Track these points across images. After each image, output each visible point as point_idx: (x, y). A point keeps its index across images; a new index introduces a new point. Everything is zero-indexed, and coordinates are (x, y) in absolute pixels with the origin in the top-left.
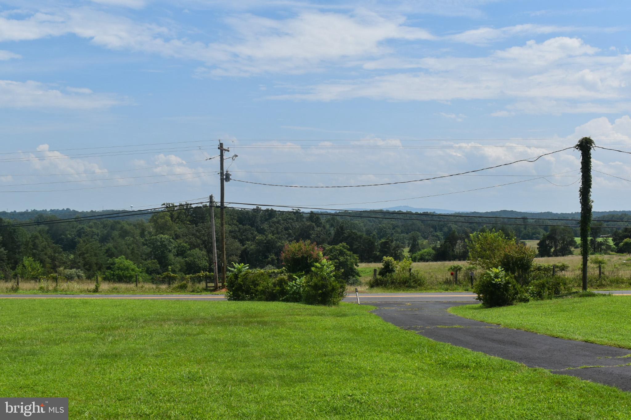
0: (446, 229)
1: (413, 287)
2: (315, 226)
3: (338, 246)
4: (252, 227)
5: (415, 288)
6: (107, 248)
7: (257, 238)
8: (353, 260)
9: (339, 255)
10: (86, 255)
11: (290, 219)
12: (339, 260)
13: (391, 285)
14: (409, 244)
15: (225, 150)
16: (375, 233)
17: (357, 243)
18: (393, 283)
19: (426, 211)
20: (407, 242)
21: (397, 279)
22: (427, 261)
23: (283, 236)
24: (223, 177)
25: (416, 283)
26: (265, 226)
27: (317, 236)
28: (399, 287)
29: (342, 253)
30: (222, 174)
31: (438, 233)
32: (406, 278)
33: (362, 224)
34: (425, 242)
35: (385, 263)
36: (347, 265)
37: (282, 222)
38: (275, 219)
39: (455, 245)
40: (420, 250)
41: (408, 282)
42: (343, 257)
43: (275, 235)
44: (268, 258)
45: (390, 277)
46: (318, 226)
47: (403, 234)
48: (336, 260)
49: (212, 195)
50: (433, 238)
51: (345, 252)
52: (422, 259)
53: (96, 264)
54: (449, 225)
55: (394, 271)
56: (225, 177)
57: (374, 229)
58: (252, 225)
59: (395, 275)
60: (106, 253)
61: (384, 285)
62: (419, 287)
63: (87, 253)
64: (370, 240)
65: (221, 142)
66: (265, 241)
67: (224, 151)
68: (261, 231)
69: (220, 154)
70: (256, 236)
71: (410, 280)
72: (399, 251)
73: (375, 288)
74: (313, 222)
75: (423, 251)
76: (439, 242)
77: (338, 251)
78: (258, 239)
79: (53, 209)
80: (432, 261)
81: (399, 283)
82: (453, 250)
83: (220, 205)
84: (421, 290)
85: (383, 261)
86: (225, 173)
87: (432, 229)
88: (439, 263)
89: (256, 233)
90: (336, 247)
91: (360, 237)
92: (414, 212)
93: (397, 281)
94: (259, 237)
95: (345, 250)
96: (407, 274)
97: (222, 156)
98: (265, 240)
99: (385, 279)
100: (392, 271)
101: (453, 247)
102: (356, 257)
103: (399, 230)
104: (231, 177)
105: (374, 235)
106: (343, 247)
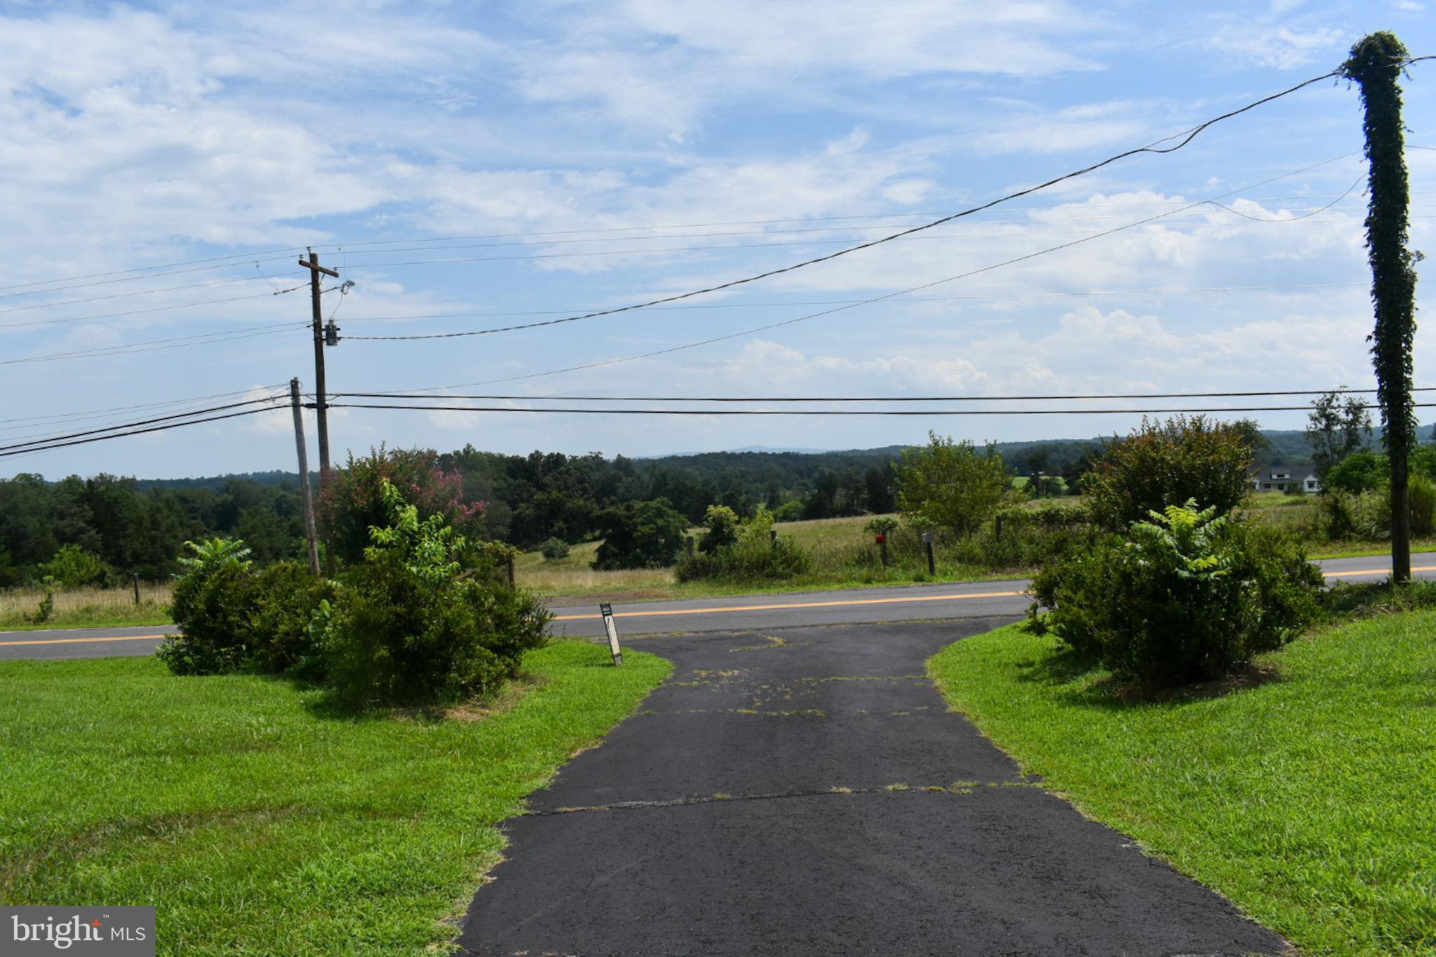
0: (816, 475)
1: (783, 577)
2: (623, 476)
3: (654, 503)
4: (529, 481)
5: (786, 578)
6: (290, 523)
7: (535, 497)
8: (678, 524)
9: (655, 517)
10: (252, 536)
11: (586, 467)
12: (656, 525)
13: (729, 574)
14: (765, 497)
15: (325, 271)
16: (714, 484)
17: (687, 498)
18: (732, 568)
19: (786, 451)
20: (762, 495)
21: (742, 559)
22: (794, 520)
23: (575, 493)
24: (320, 333)
25: (789, 566)
26: (547, 479)
27: (627, 491)
28: (749, 579)
29: (660, 513)
30: (317, 326)
31: (806, 480)
32: (765, 554)
33: (697, 473)
34: (788, 493)
35: (713, 520)
36: (670, 531)
37: (573, 471)
38: (562, 468)
39: (834, 494)
40: (781, 505)
41: (770, 564)
42: (662, 520)
43: (563, 492)
44: (552, 527)
45: (727, 553)
46: (627, 476)
47: (756, 484)
48: (651, 526)
49: (296, 378)
50: (800, 487)
51: (665, 511)
52: (786, 517)
53: (271, 549)
54: (820, 468)
55: (735, 540)
56: (324, 333)
57: (715, 479)
58: (529, 479)
59: (737, 550)
60: (290, 530)
61: (711, 575)
62: (795, 574)
63: (254, 532)
64: (707, 494)
65: (312, 252)
66: (548, 502)
67: (321, 274)
68: (542, 487)
69: (310, 281)
70: (535, 494)
71: (775, 558)
72: (751, 508)
73: (691, 584)
74: (620, 469)
75: (786, 505)
76: (807, 493)
77: (654, 511)
78: (536, 499)
79: (257, 472)
80: (801, 519)
81: (748, 569)
82: (831, 502)
83: (315, 402)
84: (804, 584)
85: (710, 516)
86: (324, 324)
87: (797, 476)
88: (812, 522)
89: (534, 490)
90: (651, 503)
91: (692, 489)
92: (770, 453)
93: (742, 563)
94: (539, 496)
95: (665, 509)
96: (767, 547)
97: (315, 284)
98: (548, 499)
99: (714, 559)
100: (729, 539)
101: (831, 497)
102: (683, 519)
103: (751, 479)
104: (339, 334)
105: (714, 487)
106: (663, 503)
